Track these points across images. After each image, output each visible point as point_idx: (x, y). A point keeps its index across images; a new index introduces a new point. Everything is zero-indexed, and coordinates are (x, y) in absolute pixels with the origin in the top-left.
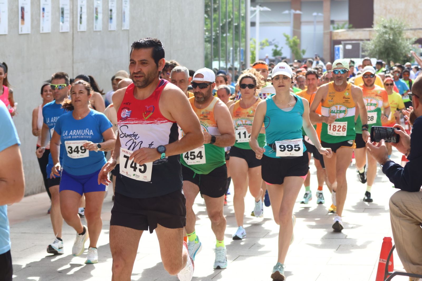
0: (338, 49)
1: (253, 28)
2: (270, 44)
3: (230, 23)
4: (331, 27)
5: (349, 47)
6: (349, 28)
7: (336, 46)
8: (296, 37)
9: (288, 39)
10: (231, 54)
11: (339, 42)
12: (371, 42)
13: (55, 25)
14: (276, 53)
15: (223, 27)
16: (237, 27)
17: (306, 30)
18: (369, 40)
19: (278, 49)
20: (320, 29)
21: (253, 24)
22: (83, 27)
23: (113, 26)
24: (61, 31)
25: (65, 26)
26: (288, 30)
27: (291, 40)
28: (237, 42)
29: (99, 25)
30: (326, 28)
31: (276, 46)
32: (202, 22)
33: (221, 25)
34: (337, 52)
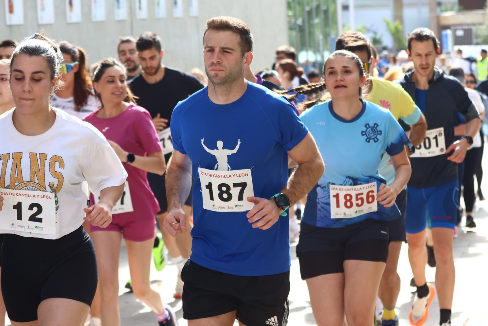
0: (446, 36)
1: (346, 13)
2: (368, 30)
3: (318, 7)
4: (438, 9)
5: (460, 33)
6: (460, 11)
7: (444, 32)
8: (397, 23)
9: (388, 24)
10: (321, 43)
11: (447, 27)
12: (484, 27)
13: (110, 12)
14: (376, 41)
15: (309, 13)
16: (326, 12)
17: (409, 13)
18: (481, 24)
19: (378, 37)
20: (425, 12)
21: (346, 8)
22: (143, 14)
23: (179, 12)
24: (117, 18)
25: (122, 13)
26: (387, 14)
27: (392, 26)
28: (327, 30)
29: (162, 12)
30: (432, 10)
31: (375, 33)
32: (284, 6)
33: (307, 9)
34: (444, 39)
